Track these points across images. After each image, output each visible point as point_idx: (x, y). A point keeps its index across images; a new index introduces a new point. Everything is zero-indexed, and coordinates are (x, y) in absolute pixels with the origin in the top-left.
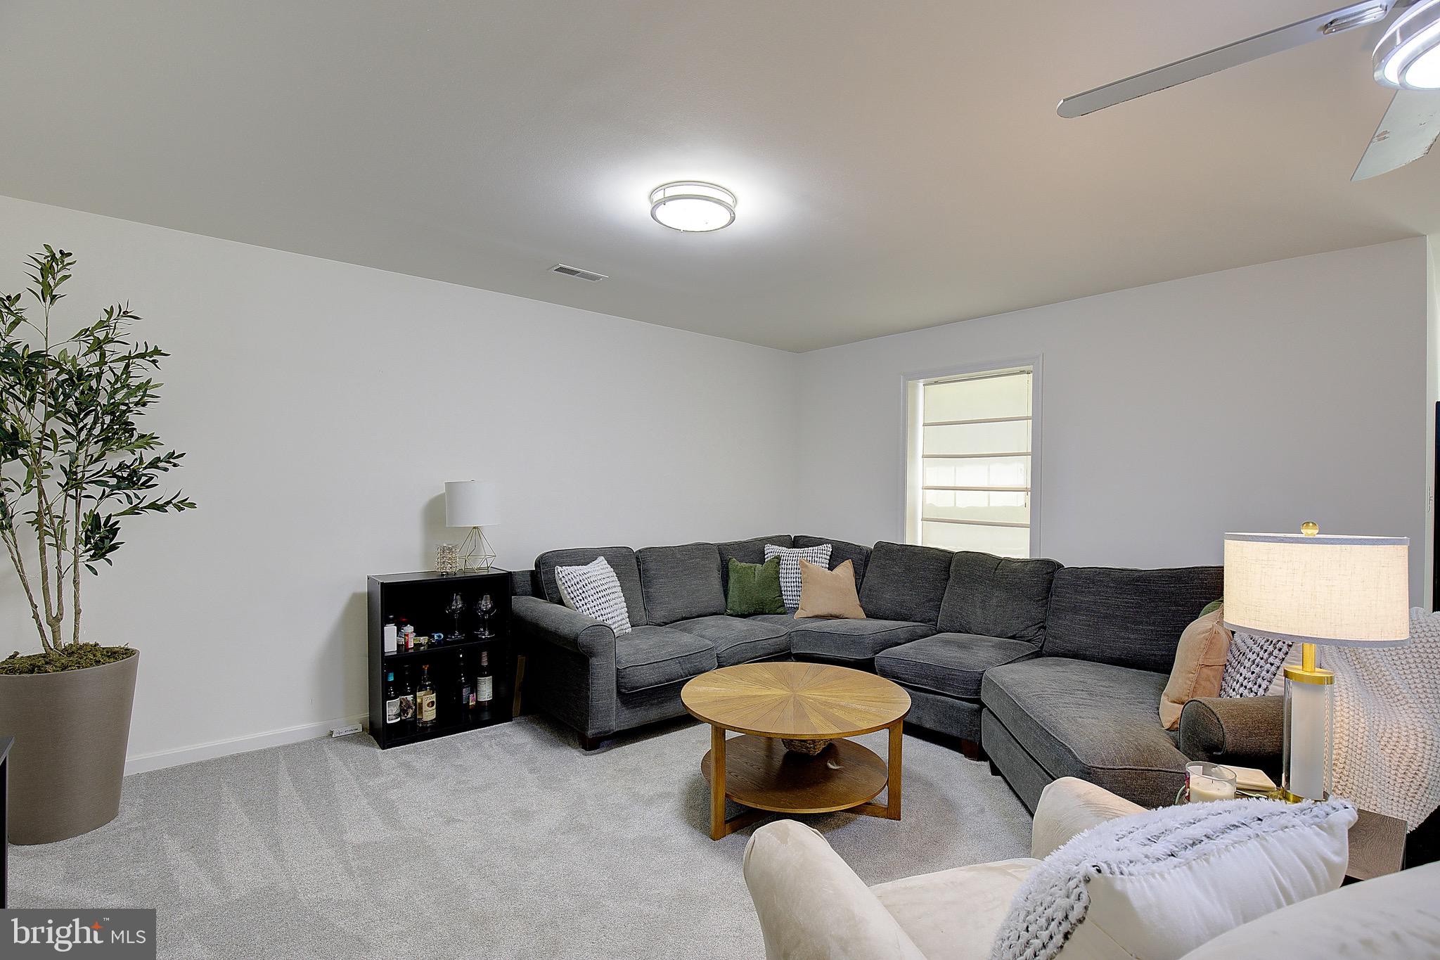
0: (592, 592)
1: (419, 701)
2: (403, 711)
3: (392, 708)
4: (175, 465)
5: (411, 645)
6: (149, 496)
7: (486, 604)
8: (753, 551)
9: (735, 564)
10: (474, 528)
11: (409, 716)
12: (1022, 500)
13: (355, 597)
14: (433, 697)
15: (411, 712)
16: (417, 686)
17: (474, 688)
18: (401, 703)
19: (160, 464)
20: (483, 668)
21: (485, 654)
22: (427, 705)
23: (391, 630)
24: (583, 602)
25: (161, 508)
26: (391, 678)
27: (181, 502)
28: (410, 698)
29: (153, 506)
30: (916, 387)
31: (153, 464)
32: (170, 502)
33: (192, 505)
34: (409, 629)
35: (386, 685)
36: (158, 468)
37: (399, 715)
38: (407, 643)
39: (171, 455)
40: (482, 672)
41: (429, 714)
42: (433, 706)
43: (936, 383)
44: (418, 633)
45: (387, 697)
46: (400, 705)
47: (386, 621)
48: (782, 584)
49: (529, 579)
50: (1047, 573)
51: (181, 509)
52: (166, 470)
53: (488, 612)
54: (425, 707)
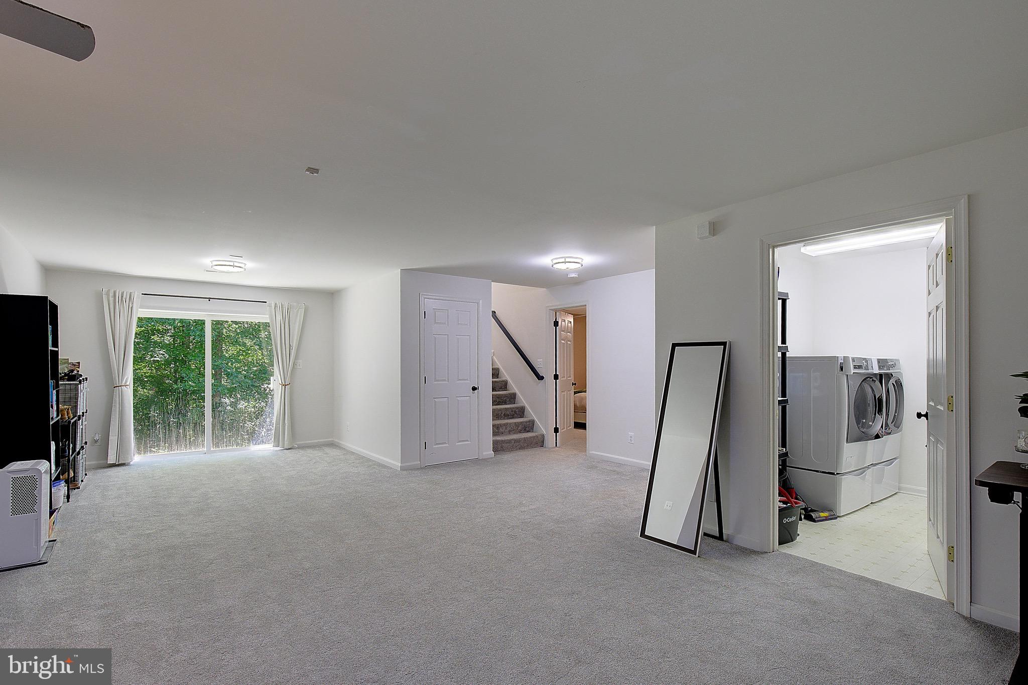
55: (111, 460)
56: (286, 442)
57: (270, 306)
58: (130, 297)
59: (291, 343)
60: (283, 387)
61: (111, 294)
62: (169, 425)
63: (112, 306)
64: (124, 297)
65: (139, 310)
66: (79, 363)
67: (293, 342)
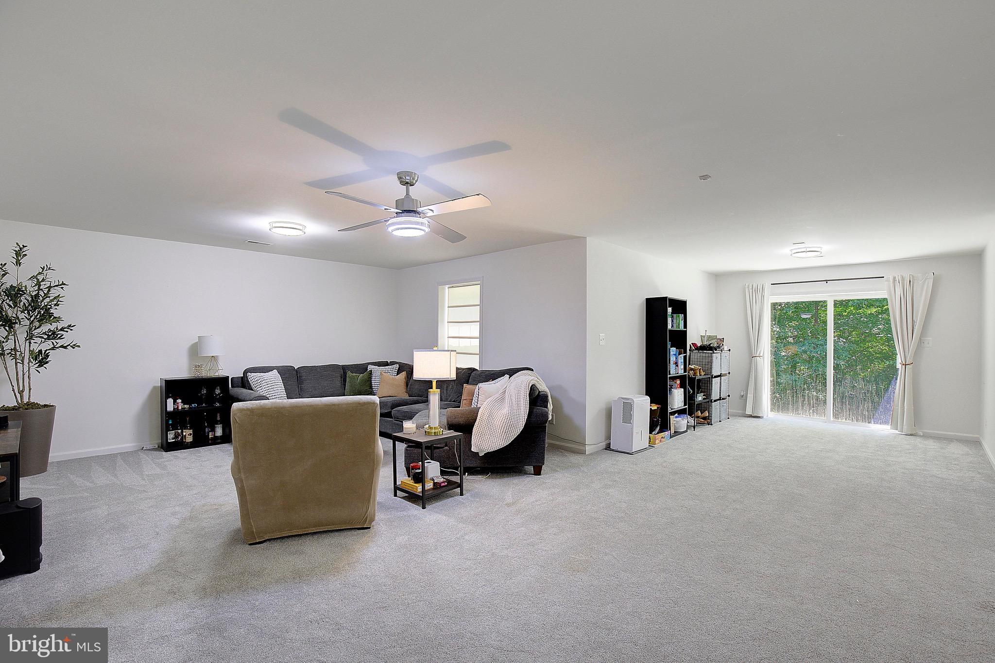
0: (265, 384)
1: (184, 434)
2: (176, 437)
3: (171, 436)
4: (71, 330)
5: (180, 408)
6: (61, 342)
7: (218, 391)
8: (362, 368)
9: (349, 374)
10: (212, 356)
11: (179, 439)
12: (476, 342)
13: (155, 388)
14: (191, 431)
15: (180, 437)
16: (183, 427)
17: (213, 430)
18: (175, 433)
19: (65, 330)
20: (218, 421)
21: (218, 415)
22: (188, 435)
23: (170, 401)
24: (260, 388)
25: (65, 347)
26: (170, 422)
27: (74, 345)
28: (180, 431)
29: (62, 346)
30: (444, 289)
31: (62, 329)
32: (69, 345)
33: (79, 346)
34: (179, 401)
35: (167, 425)
36: (64, 331)
37: (173, 439)
38: (178, 407)
39: (70, 326)
40: (217, 423)
41: (189, 439)
42: (191, 435)
43: (453, 287)
44: (184, 402)
45: (168, 430)
46: (175, 434)
47: (167, 397)
48: (373, 383)
49: (240, 380)
50: (469, 373)
51: (74, 348)
52: (67, 332)
53: (219, 394)
54: (187, 436)
55: (749, 411)
56: (905, 427)
57: (888, 281)
58: (763, 287)
59: (914, 319)
60: (904, 367)
61: (750, 287)
62: (796, 392)
63: (751, 295)
64: (759, 288)
65: (770, 297)
66: (723, 338)
67: (917, 317)
